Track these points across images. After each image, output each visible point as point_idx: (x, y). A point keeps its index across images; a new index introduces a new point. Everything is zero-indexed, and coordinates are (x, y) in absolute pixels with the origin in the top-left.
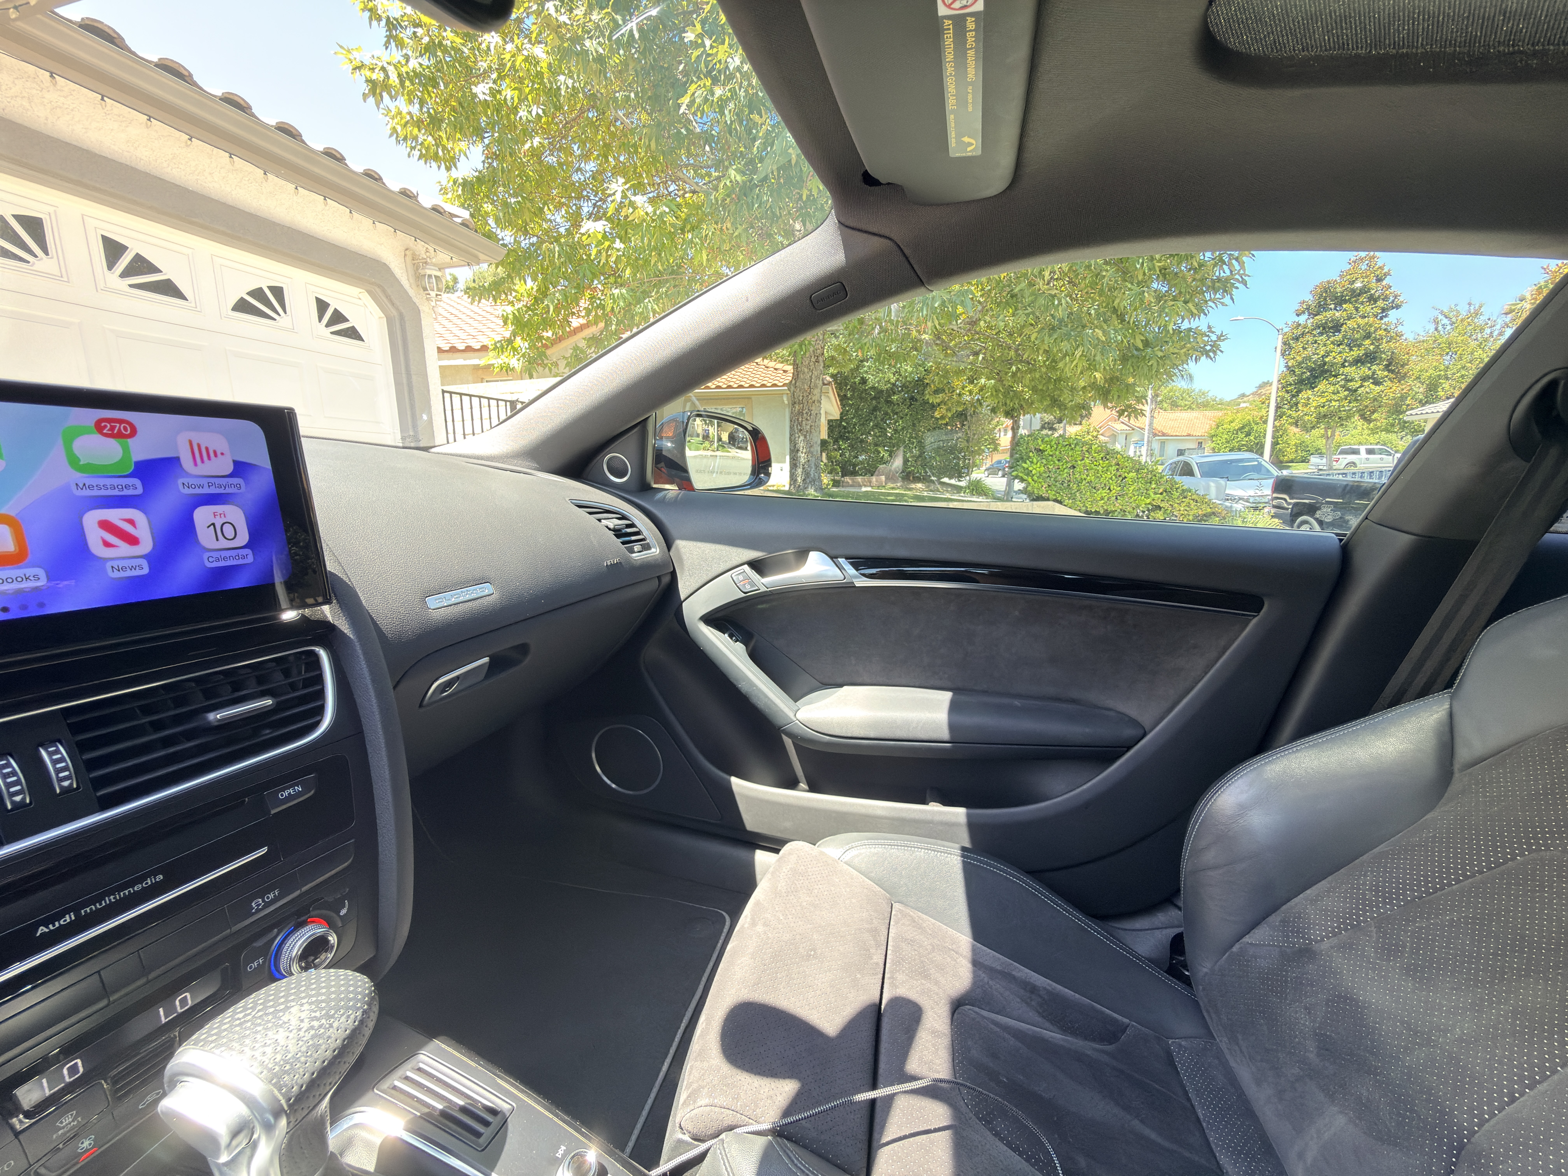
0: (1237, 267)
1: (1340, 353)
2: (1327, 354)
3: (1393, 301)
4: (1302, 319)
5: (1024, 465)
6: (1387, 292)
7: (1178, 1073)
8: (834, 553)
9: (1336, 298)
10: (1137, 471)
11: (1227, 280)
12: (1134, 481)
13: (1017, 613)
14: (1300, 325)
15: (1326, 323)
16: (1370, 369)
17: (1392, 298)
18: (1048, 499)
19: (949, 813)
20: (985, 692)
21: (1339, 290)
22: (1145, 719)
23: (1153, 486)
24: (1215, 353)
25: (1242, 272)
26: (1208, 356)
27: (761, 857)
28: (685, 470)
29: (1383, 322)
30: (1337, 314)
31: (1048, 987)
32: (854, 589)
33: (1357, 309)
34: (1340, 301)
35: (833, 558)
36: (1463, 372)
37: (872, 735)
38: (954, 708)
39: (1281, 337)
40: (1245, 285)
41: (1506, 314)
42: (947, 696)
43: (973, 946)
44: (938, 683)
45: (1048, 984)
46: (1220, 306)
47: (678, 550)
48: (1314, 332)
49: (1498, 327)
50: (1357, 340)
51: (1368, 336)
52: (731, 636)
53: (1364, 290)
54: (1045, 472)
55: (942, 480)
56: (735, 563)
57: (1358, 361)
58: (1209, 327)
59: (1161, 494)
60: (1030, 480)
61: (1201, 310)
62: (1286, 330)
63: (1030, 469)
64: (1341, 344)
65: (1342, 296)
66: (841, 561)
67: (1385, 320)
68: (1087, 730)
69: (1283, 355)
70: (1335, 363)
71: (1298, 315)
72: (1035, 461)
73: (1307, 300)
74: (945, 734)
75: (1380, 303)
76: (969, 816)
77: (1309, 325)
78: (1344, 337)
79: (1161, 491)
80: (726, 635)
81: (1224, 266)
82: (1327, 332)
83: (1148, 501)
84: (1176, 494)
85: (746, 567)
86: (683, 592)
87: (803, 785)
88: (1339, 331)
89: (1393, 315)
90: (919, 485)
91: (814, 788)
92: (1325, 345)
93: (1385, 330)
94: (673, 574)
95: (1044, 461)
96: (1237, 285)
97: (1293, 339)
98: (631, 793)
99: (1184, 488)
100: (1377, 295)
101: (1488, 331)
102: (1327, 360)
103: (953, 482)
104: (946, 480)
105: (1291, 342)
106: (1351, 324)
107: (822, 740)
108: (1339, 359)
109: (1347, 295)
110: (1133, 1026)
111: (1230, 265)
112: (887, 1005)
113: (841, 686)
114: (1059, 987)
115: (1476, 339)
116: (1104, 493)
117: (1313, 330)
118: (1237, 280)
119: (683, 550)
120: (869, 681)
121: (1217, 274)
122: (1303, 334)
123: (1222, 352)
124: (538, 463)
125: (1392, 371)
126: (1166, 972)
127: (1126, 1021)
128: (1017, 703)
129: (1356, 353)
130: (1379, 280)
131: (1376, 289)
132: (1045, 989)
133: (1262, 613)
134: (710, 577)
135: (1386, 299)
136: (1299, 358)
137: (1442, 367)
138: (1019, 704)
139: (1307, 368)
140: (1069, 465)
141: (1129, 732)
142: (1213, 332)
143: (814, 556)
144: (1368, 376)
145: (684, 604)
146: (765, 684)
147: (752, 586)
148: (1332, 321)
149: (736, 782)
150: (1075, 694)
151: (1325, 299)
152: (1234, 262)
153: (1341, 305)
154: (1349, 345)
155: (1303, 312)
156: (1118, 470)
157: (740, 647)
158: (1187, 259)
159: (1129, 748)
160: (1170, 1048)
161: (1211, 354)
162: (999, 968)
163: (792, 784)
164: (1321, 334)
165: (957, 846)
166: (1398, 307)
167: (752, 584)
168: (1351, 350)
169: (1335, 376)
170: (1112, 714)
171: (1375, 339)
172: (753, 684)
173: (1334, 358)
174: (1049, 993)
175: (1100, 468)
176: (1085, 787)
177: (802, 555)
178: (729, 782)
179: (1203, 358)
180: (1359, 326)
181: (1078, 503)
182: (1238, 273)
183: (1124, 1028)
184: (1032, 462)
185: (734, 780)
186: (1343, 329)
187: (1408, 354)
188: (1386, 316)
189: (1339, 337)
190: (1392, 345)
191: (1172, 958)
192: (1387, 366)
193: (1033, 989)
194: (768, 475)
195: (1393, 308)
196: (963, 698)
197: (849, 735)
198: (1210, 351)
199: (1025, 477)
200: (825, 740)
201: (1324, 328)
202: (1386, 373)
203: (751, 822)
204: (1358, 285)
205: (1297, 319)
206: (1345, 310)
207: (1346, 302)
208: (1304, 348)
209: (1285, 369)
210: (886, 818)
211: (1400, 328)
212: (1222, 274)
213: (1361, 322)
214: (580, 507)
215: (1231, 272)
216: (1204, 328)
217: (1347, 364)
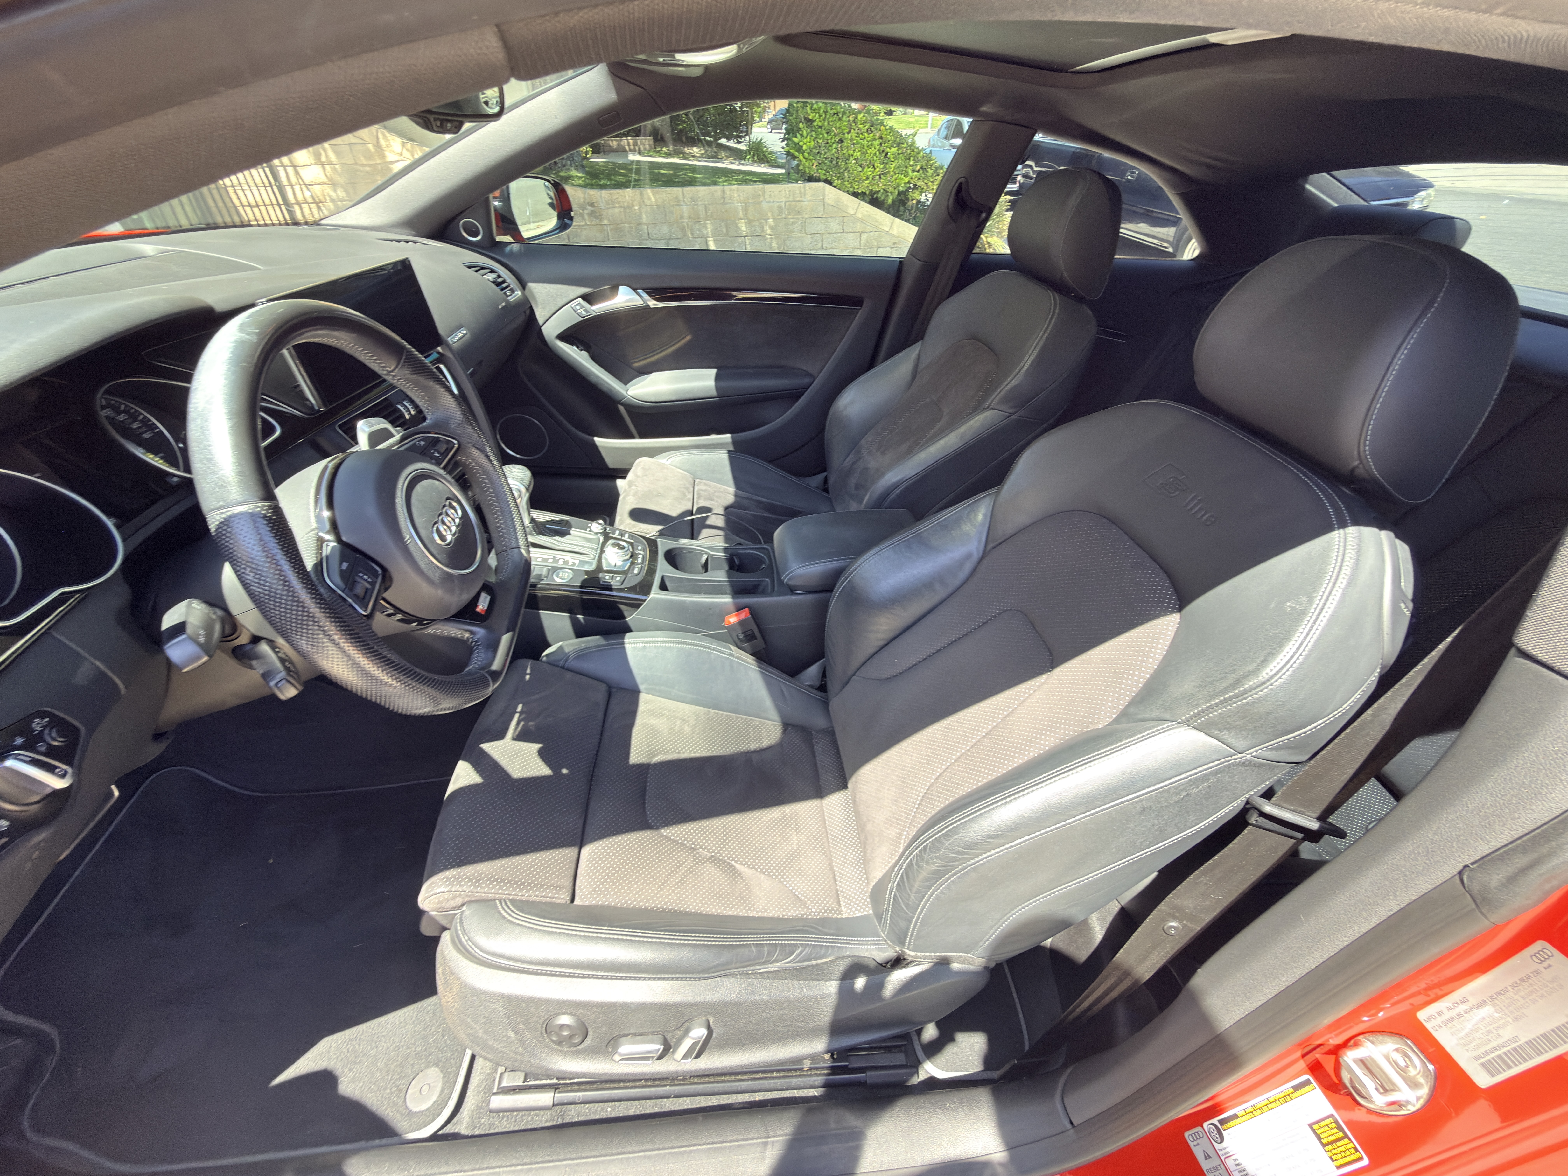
5: (794, 139)
8: (635, 286)
10: (899, 146)
12: (896, 158)
18: (818, 180)
19: (721, 437)
20: (734, 367)
22: (814, 374)
23: (912, 163)
27: (620, 483)
28: (515, 224)
32: (650, 310)
35: (635, 289)
37: (673, 399)
38: (718, 378)
42: (714, 371)
43: (735, 492)
44: (707, 364)
47: (530, 291)
52: (578, 347)
54: (815, 148)
55: (720, 141)
56: (572, 297)
59: (918, 171)
60: (801, 157)
63: (801, 144)
66: (641, 291)
68: (784, 382)
72: (805, 133)
74: (714, 393)
76: (732, 438)
79: (918, 168)
80: (574, 346)
83: (907, 180)
84: (930, 171)
85: (580, 299)
86: (540, 321)
87: (636, 436)
90: (695, 150)
91: (643, 437)
94: (531, 308)
95: (813, 133)
98: (529, 458)
99: (937, 165)
103: (732, 144)
104: (723, 141)
107: (646, 406)
113: (650, 373)
116: (868, 171)
119: (534, 291)
126: (821, 490)
128: (751, 371)
133: (864, 308)
134: (557, 308)
140: (837, 139)
141: (807, 380)
143: (622, 289)
145: (543, 328)
146: (605, 376)
147: (586, 313)
149: (597, 440)
156: (881, 144)
157: (584, 353)
159: (807, 388)
162: (747, 496)
165: (726, 451)
167: (586, 311)
170: (796, 370)
172: (598, 377)
175: (865, 142)
177: (614, 289)
178: (594, 441)
181: (846, 183)
184: (802, 136)
185: (596, 439)
193: (761, 502)
194: (571, 219)
196: (723, 371)
197: (661, 400)
199: (797, 154)
203: (611, 462)
210: (689, 446)
214: (470, 267)
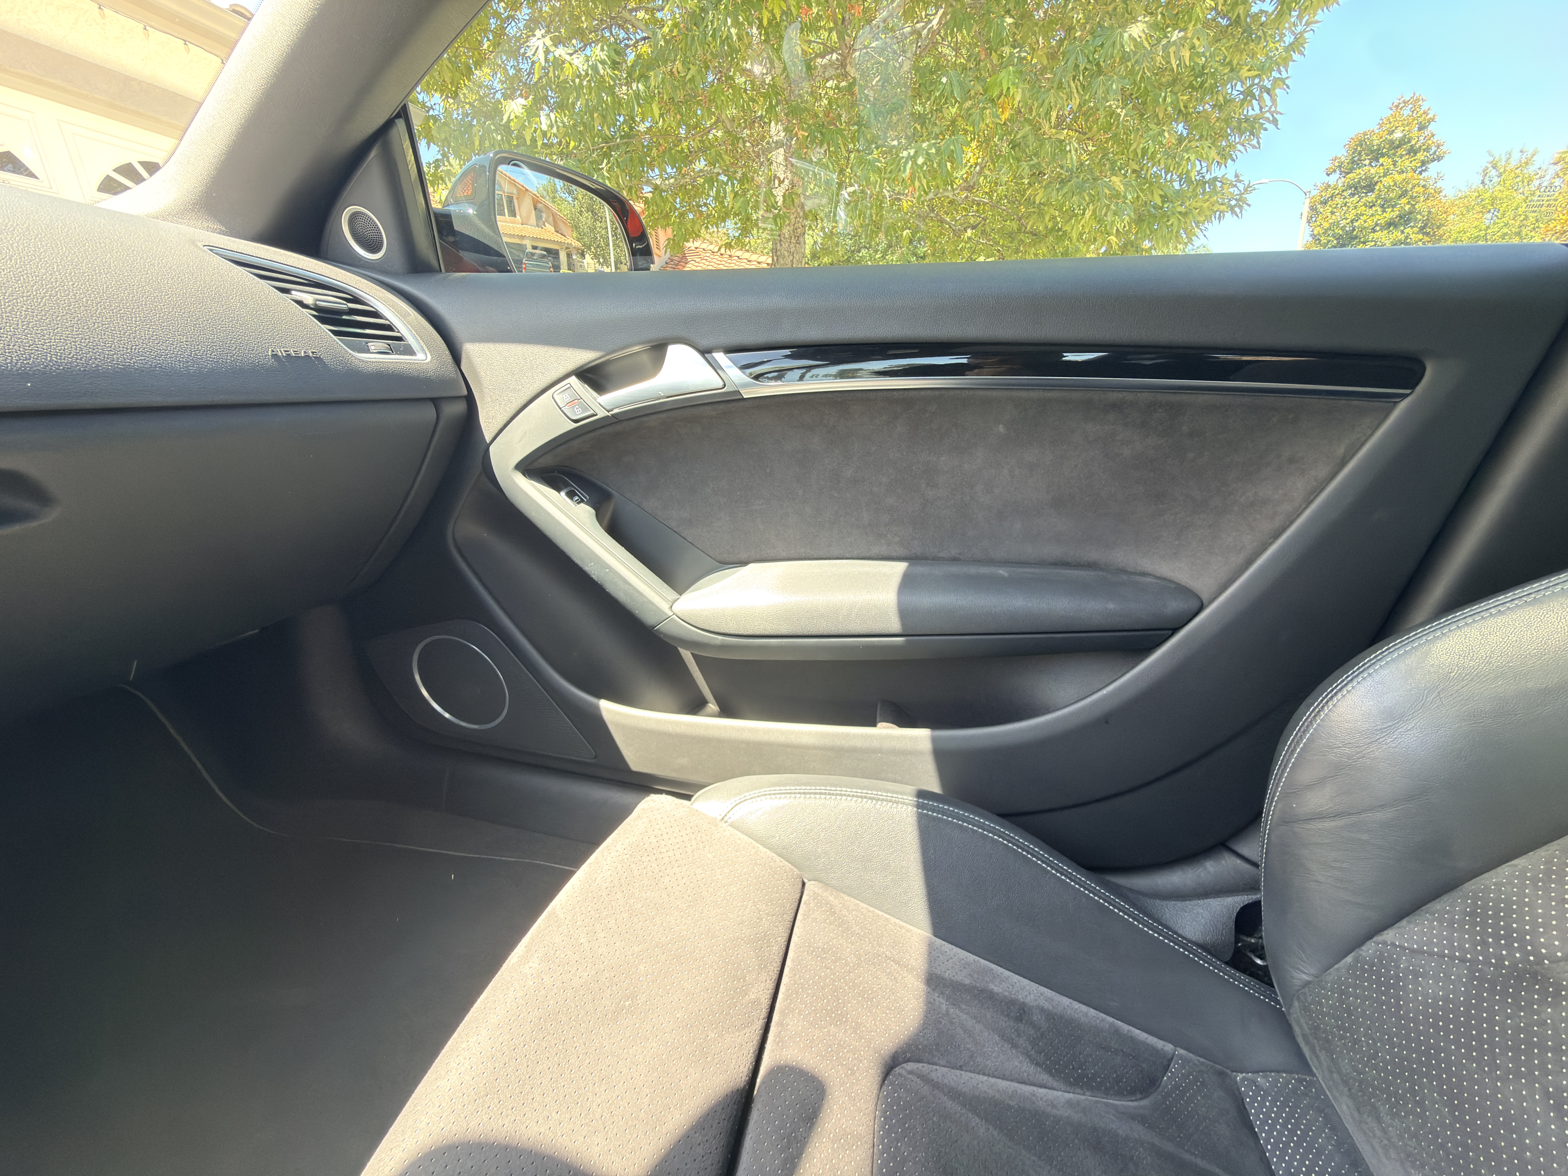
0: (1268, 102)
1: (1372, 215)
2: (1358, 217)
3: (1435, 152)
4: (1333, 179)
6: (1430, 142)
7: (1255, 1136)
8: (705, 343)
9: (1372, 152)
11: (1256, 118)
13: (1001, 428)
14: (1329, 186)
15: (1359, 182)
16: (1402, 232)
17: (1434, 149)
19: (904, 737)
20: (955, 560)
21: (1375, 143)
22: (1202, 585)
24: (1241, 208)
25: (1273, 109)
26: (1233, 212)
29: (1421, 177)
30: (1373, 171)
31: (1047, 1005)
32: (741, 404)
33: (1395, 164)
34: (1376, 155)
35: (705, 352)
36: (1505, 230)
37: (784, 631)
38: (908, 586)
39: (1308, 200)
40: (1276, 126)
41: (1555, 164)
42: (898, 568)
43: (931, 945)
44: (884, 550)
45: (1047, 999)
46: (1250, 149)
47: (467, 358)
48: (1345, 194)
49: (1548, 177)
50: (1391, 199)
51: (1404, 194)
52: (571, 495)
53: (1402, 142)
56: (557, 374)
57: (1391, 224)
58: (1237, 176)
61: (1225, 156)
62: (1314, 193)
64: (1374, 205)
65: (1378, 150)
66: (720, 357)
67: (1424, 174)
68: (1111, 606)
69: (1309, 222)
70: (1365, 228)
71: (1328, 175)
73: (1339, 156)
74: (895, 626)
75: (1420, 156)
76: (934, 740)
77: (1340, 185)
78: (1378, 197)
80: (563, 494)
81: (1254, 102)
82: (1358, 192)
85: (573, 380)
86: (488, 427)
87: (713, 707)
88: (1372, 191)
89: (1433, 167)
91: (726, 711)
92: (1355, 208)
93: (1424, 186)
94: (468, 399)
96: (1267, 125)
97: (1321, 203)
98: (476, 727)
100: (1417, 146)
101: (1536, 183)
102: (1356, 224)
105: (1319, 206)
106: (1387, 181)
107: (713, 642)
108: (1370, 223)
109: (1384, 147)
110: (1181, 1057)
111: (1260, 100)
112: (763, 1082)
113: (744, 563)
114: (1065, 1001)
115: (1523, 194)
117: (1343, 191)
118: (1267, 119)
119: (477, 361)
120: (784, 554)
121: (1245, 112)
122: (1332, 197)
123: (1249, 205)
124: (221, 222)
125: (1428, 234)
126: (1227, 963)
127: (1169, 1047)
128: (1002, 572)
129: (1391, 214)
130: (1422, 128)
131: (1418, 139)
132: (1042, 1010)
133: (1419, 389)
134: (525, 400)
135: (1427, 150)
136: (1326, 225)
137: (1484, 227)
138: (1006, 574)
139: (1333, 236)
141: (1176, 606)
142: (1240, 181)
143: (676, 352)
144: (1400, 240)
145: (491, 448)
146: (623, 564)
147: (585, 409)
148: (1366, 179)
149: (608, 708)
150: (1093, 554)
151: (1360, 154)
152: (1265, 95)
153: (1377, 160)
154: (1382, 206)
155: (1335, 171)
157: (585, 512)
158: (1212, 93)
159: (1175, 630)
160: (1239, 1089)
161: (1237, 210)
162: (967, 981)
163: (695, 706)
164: (1353, 195)
165: (911, 789)
166: (1439, 159)
167: (586, 407)
168: (1384, 211)
169: (1364, 243)
170: (1149, 580)
171: (1412, 197)
172: (605, 565)
173: (1365, 222)
174: (1050, 1016)
176: (1104, 692)
177: (658, 351)
178: (597, 708)
179: (1228, 215)
180: (1395, 184)
182: (1269, 111)
183: (1166, 1063)
185: (605, 704)
186: (1377, 188)
187: (1446, 213)
188: (1425, 170)
189: (1371, 197)
190: (1430, 203)
191: (1237, 941)
192: (1422, 228)
193: (1022, 1013)
195: (1433, 160)
196: (921, 569)
197: (750, 632)
198: (1235, 205)
200: (718, 643)
201: (1356, 188)
202: (1420, 236)
203: (635, 758)
204: (1398, 135)
205: (1327, 179)
206: (1382, 165)
207: (1383, 155)
208: (1332, 213)
209: (1310, 239)
210: (815, 748)
211: (1439, 184)
212: (1251, 113)
213: (1399, 178)
215: (1261, 108)
216: (1231, 177)
217: (1378, 228)
